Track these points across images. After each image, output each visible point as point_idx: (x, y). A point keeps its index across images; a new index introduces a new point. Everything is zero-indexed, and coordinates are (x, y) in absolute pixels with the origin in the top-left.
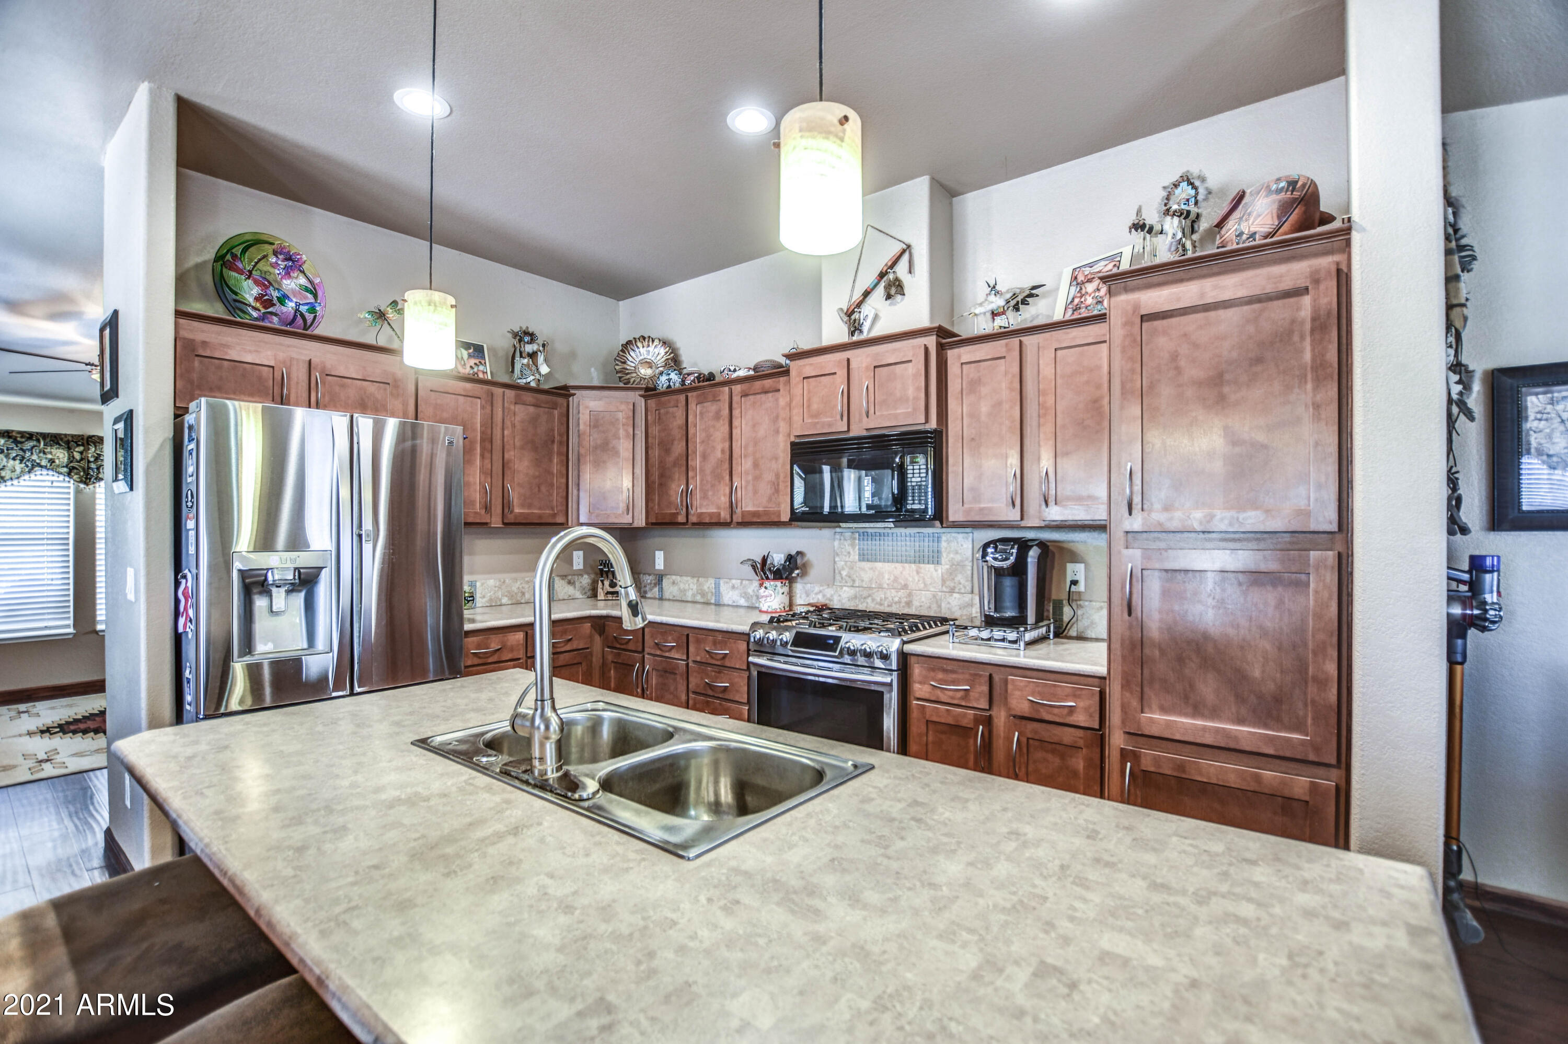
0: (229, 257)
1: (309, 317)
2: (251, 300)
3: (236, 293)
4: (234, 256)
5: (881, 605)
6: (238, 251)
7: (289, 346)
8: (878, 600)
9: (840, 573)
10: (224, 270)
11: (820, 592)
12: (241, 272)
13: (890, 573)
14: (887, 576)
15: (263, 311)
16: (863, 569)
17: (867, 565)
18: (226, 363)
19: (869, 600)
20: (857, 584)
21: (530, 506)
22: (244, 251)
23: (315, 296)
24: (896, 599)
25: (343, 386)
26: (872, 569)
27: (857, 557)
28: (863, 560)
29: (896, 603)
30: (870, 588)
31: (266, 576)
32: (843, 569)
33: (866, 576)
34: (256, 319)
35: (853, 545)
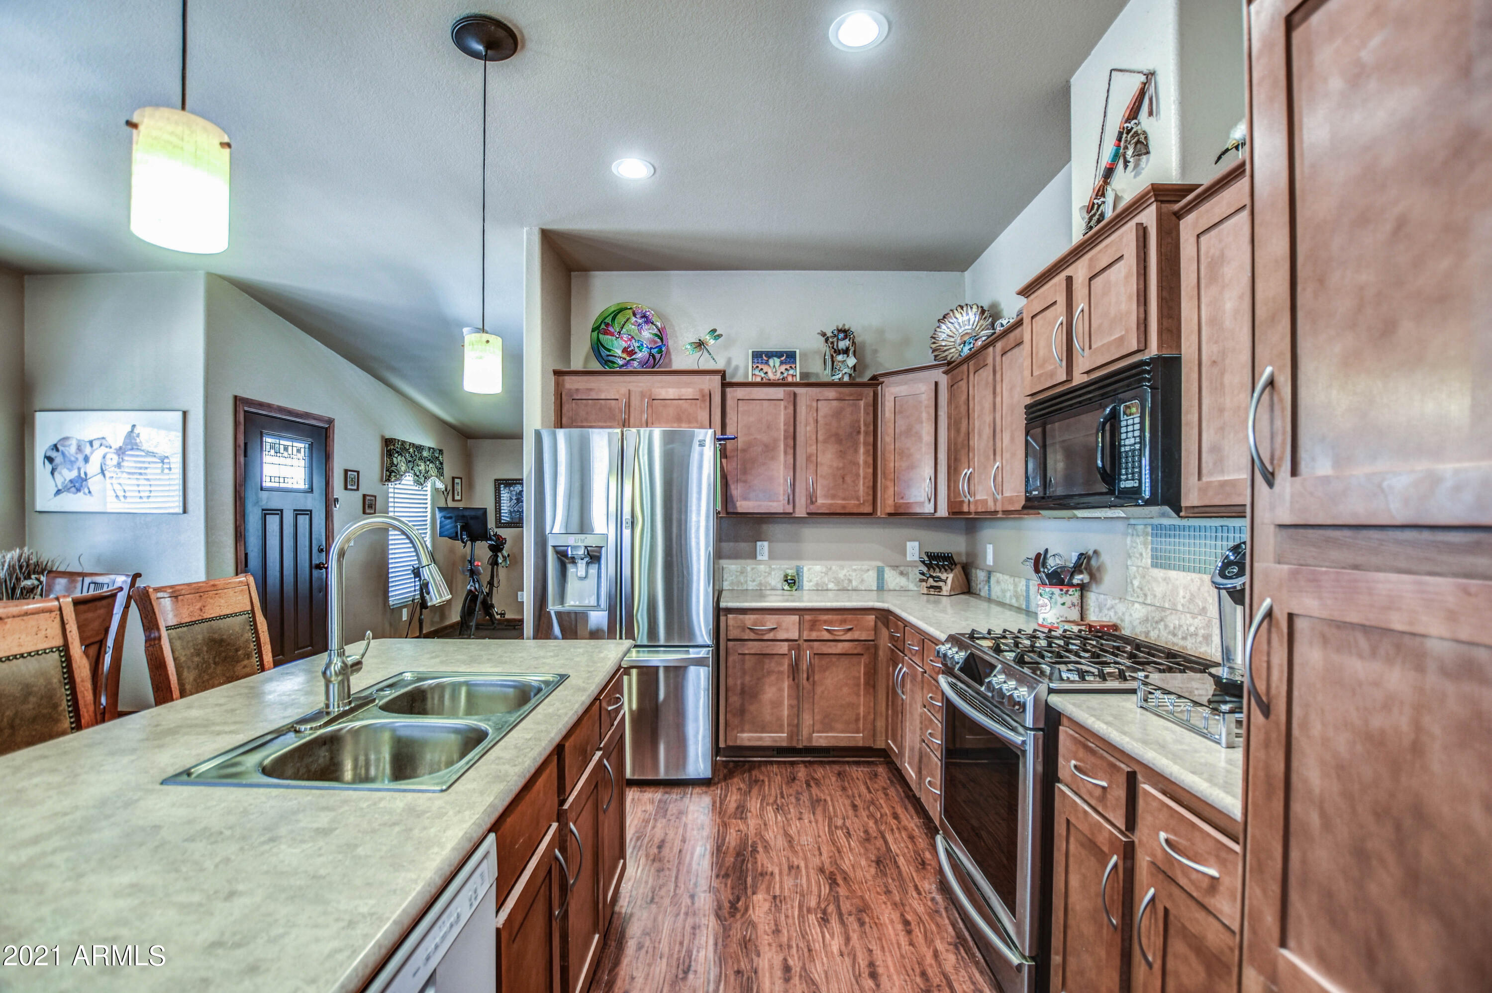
0: (603, 326)
1: (658, 356)
2: (619, 352)
3: (609, 350)
4: (607, 325)
5: (1175, 635)
6: (608, 320)
7: (630, 382)
8: (1172, 628)
9: (1132, 583)
10: (601, 336)
11: (1112, 607)
12: (612, 334)
13: (1186, 588)
14: (1181, 593)
15: (628, 358)
16: (1155, 580)
17: (1158, 573)
18: (590, 402)
19: (1161, 626)
20: (1149, 601)
21: (834, 497)
22: (614, 319)
23: (662, 340)
24: (1192, 629)
25: (665, 406)
26: (1165, 579)
27: (1149, 561)
28: (1156, 566)
29: (1191, 635)
30: (1163, 609)
31: (567, 550)
32: (1135, 578)
33: (1159, 589)
34: (623, 366)
35: (1145, 544)
